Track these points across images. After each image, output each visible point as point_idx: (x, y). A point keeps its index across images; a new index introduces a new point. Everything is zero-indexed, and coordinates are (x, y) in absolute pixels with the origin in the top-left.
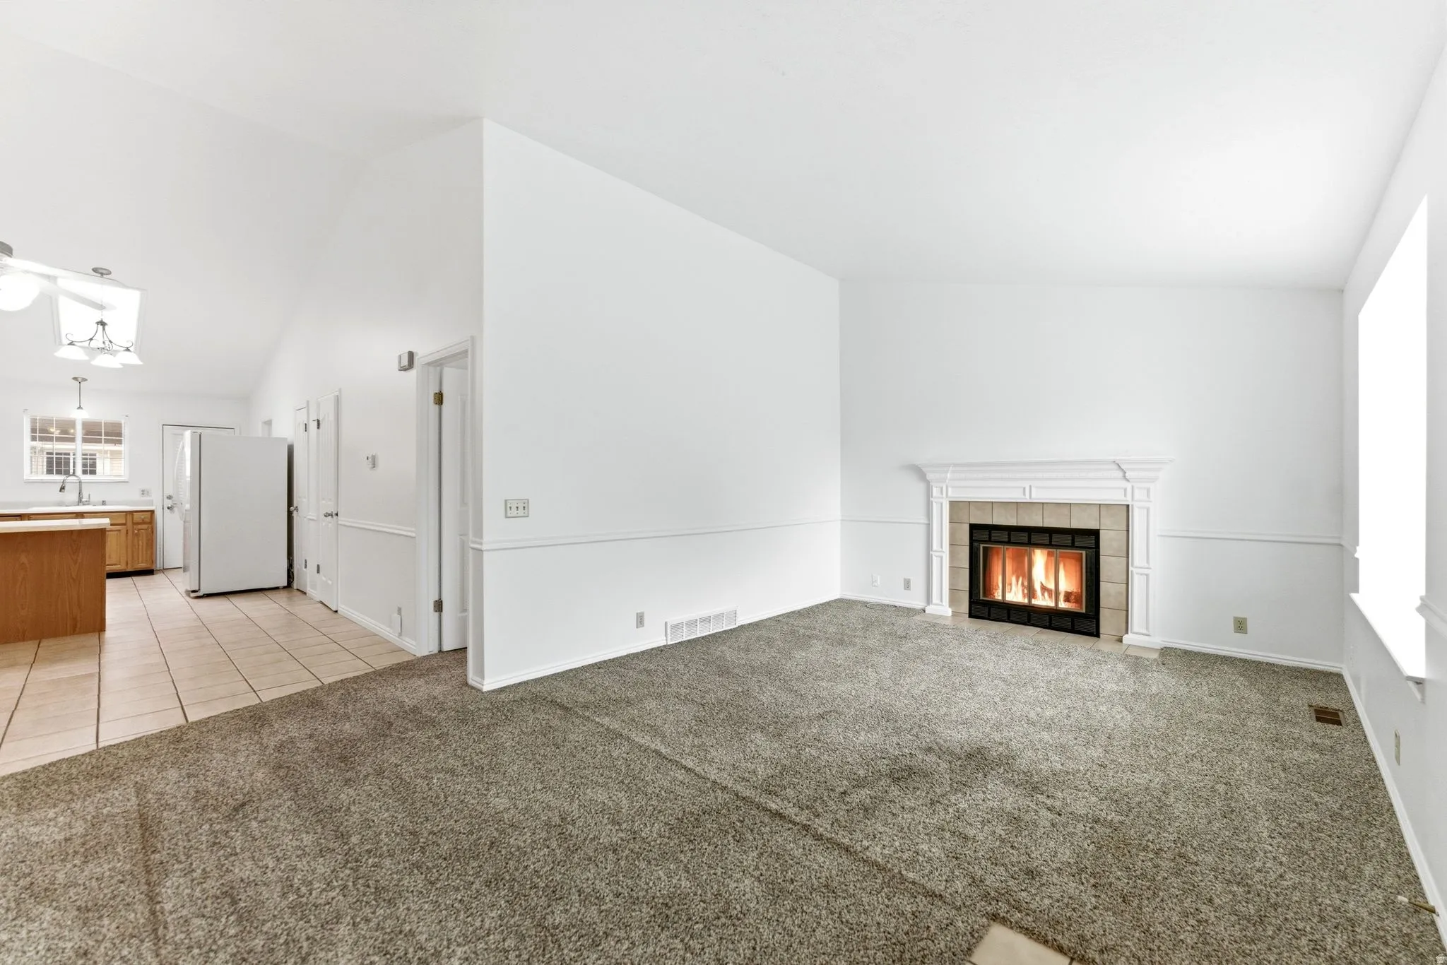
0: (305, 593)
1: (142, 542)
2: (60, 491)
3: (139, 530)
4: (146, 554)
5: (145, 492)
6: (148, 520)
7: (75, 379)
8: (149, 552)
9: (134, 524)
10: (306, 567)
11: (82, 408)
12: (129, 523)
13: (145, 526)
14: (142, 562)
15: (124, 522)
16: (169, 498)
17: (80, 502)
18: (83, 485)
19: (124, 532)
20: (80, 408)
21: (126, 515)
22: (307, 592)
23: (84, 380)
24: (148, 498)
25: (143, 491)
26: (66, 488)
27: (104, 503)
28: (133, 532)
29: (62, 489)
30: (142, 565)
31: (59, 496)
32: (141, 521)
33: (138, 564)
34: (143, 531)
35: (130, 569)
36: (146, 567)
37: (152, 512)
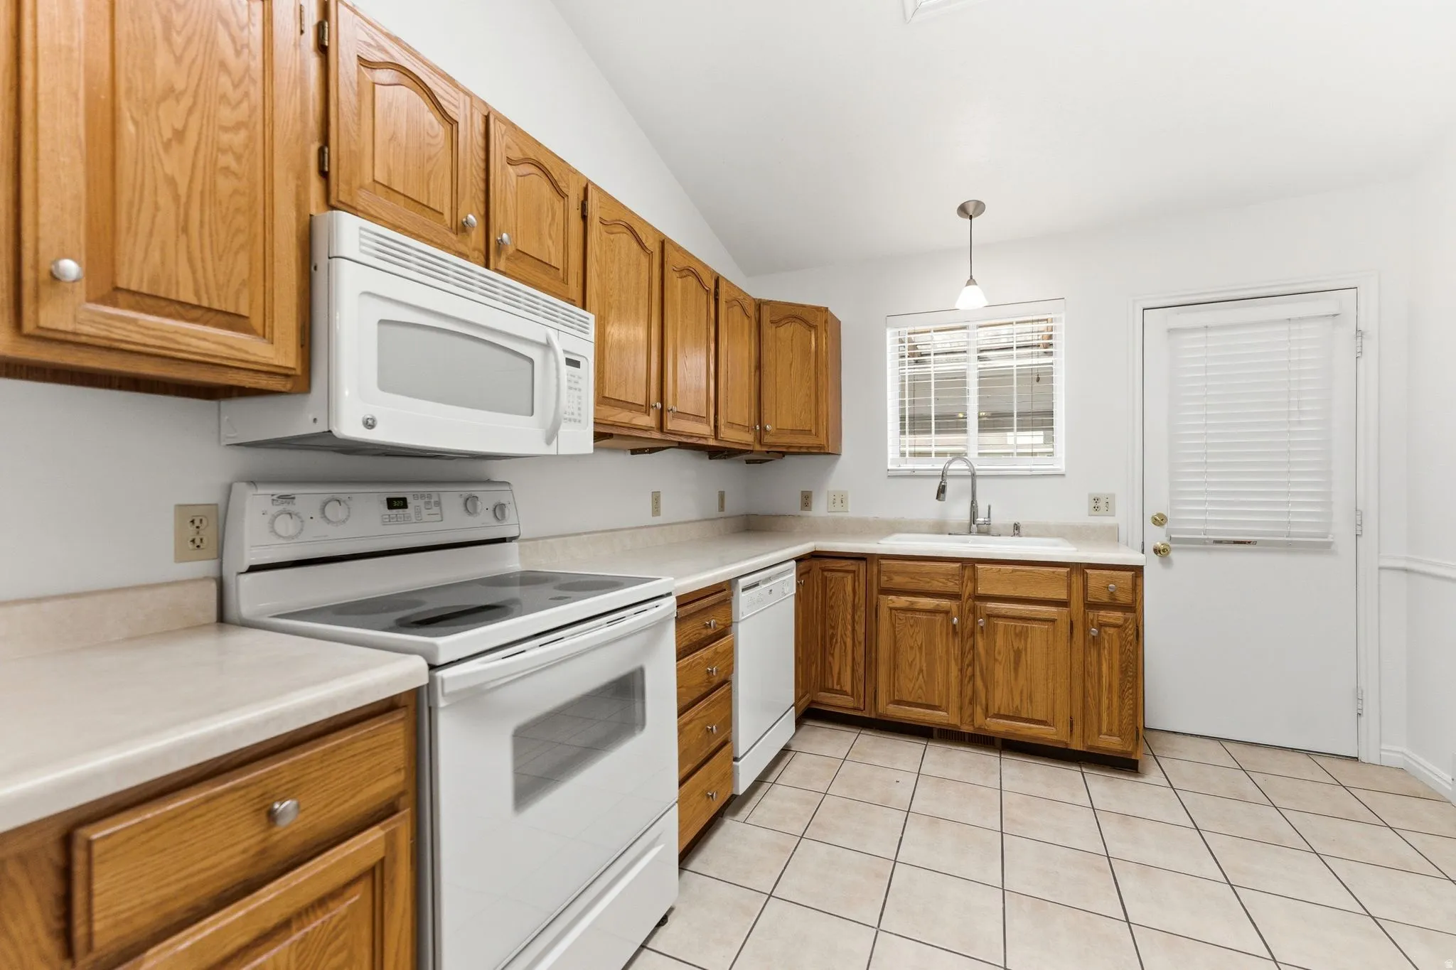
1: (1108, 670)
2: (938, 497)
3: (1101, 626)
4: (1121, 709)
5: (1102, 504)
6: (1124, 598)
7: (963, 210)
8: (1128, 702)
9: (1091, 606)
11: (974, 282)
12: (1077, 603)
13: (1116, 616)
14: (1110, 733)
15: (1063, 596)
16: (1160, 520)
17: (973, 525)
18: (979, 482)
19: (1063, 628)
20: (971, 281)
21: (1069, 575)
23: (980, 207)
24: (1108, 521)
25: (1096, 500)
26: (948, 489)
27: (1021, 533)
28: (1086, 631)
29: (942, 491)
30: (1110, 743)
31: (932, 510)
32: (1105, 599)
33: (1100, 733)
34: (1111, 631)
35: (1077, 745)
36: (1122, 752)
37: (1138, 571)
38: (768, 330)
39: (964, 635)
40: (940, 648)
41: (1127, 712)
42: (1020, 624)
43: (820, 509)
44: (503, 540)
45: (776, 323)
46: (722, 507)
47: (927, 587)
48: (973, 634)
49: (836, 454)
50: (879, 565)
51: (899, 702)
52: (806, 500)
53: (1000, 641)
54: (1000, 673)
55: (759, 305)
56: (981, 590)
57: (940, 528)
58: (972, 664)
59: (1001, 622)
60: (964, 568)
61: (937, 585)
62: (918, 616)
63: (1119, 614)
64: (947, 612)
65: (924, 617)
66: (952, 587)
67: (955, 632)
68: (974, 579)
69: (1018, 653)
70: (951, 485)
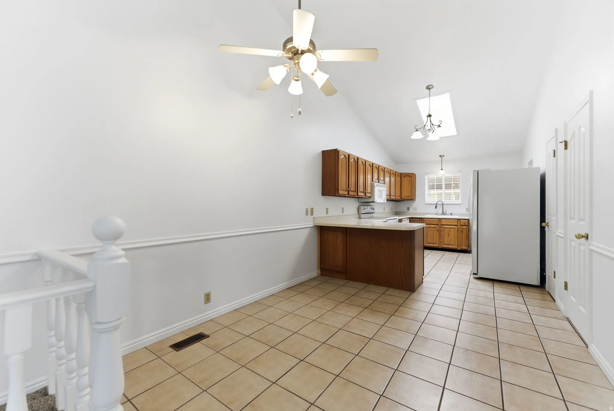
0: (554, 301)
1: (464, 236)
3: (463, 229)
5: (468, 209)
6: (466, 224)
7: (440, 156)
9: (461, 225)
10: (555, 277)
11: (442, 170)
12: (459, 224)
14: (464, 246)
15: (456, 224)
17: (443, 213)
18: (444, 205)
19: (456, 229)
20: (442, 169)
21: (458, 221)
22: (556, 301)
23: (444, 156)
24: (468, 212)
26: (437, 207)
27: (451, 214)
28: (460, 230)
29: (436, 207)
30: (464, 248)
31: (435, 211)
32: (464, 224)
33: (463, 246)
34: (465, 230)
35: (459, 249)
36: (466, 249)
37: (469, 220)
38: (403, 178)
39: (439, 231)
40: (435, 234)
41: (467, 242)
42: (449, 229)
43: (411, 210)
44: (373, 213)
45: (404, 177)
46: (392, 210)
47: (433, 223)
48: (441, 231)
49: (415, 200)
50: (424, 220)
51: (427, 243)
52: (408, 209)
53: (446, 232)
54: (446, 237)
55: (401, 174)
56: (442, 224)
57: (436, 214)
58: (441, 236)
59: (446, 229)
60: (439, 220)
61: (434, 223)
62: (431, 228)
63: (466, 227)
64: (436, 227)
65: (432, 228)
66: (437, 223)
67: (438, 231)
68: (441, 222)
69: (449, 234)
70: (438, 206)
